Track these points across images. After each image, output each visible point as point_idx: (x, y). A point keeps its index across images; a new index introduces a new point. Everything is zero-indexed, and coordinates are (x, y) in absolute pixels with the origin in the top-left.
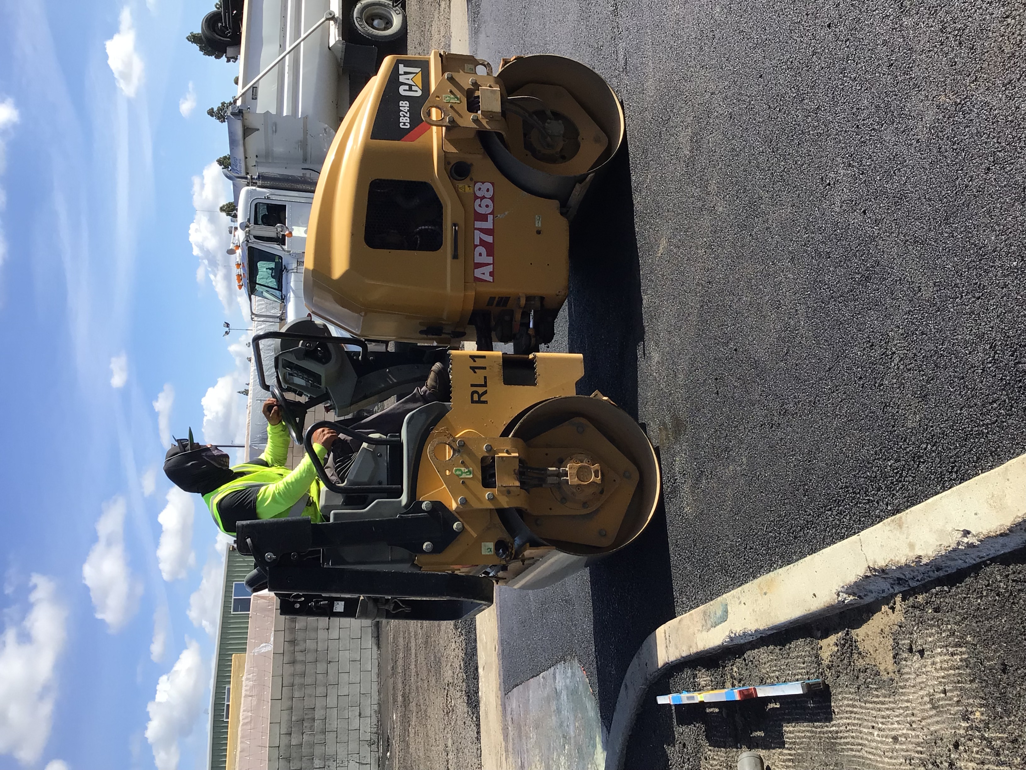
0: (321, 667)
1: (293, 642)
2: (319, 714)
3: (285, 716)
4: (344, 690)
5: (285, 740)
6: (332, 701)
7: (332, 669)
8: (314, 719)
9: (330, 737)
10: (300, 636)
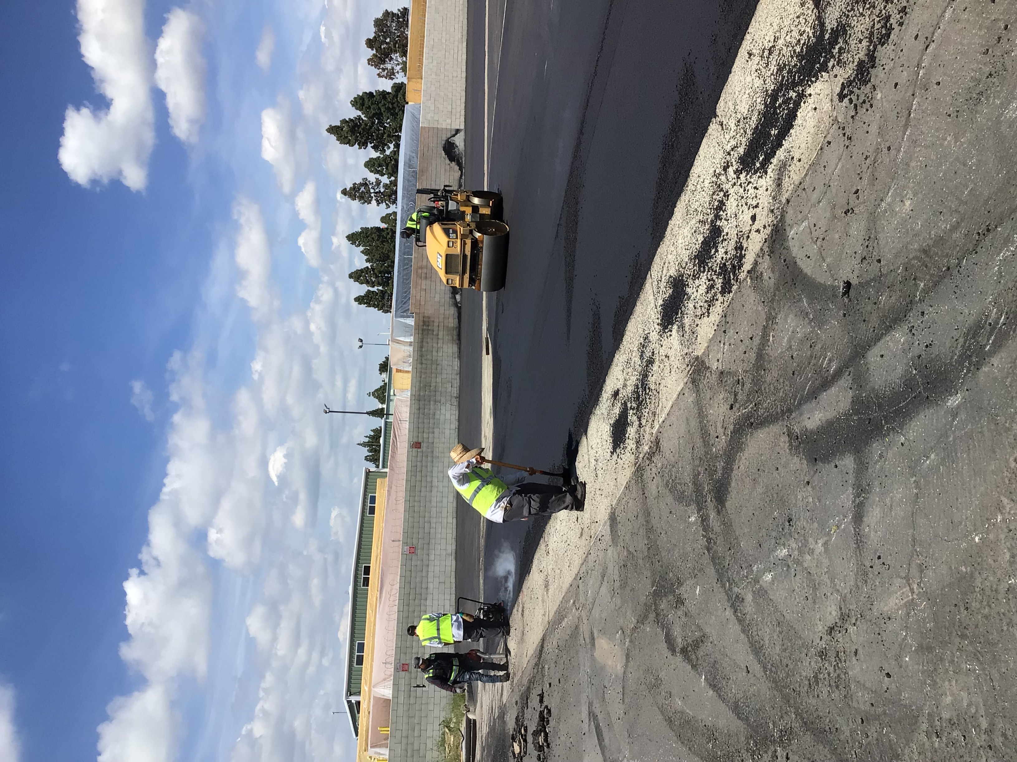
0: (434, 367)
1: (421, 356)
2: (433, 384)
3: (418, 384)
4: (444, 376)
5: (417, 393)
6: (439, 380)
7: (439, 368)
8: (431, 386)
9: (438, 394)
10: (424, 353)
